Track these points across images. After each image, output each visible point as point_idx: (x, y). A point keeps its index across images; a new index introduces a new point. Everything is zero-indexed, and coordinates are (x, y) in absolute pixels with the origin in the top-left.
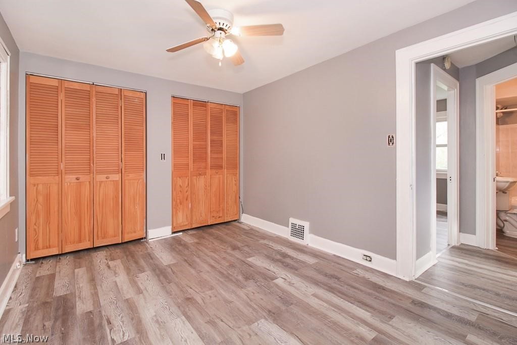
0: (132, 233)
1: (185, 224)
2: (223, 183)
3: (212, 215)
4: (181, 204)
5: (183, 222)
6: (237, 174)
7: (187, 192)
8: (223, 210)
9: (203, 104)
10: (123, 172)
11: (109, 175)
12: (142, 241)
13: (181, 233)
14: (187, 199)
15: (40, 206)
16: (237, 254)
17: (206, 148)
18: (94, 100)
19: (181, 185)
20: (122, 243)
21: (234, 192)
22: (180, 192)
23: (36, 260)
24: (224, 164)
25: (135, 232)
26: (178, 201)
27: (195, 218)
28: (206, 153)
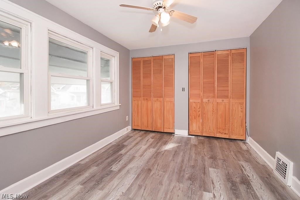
0: (168, 129)
1: (198, 131)
2: (229, 109)
3: (219, 131)
4: (195, 119)
5: (196, 130)
6: (243, 103)
7: (199, 111)
8: (229, 129)
9: (212, 53)
10: (164, 97)
11: (158, 98)
12: (173, 134)
13: (194, 137)
14: (199, 116)
15: (136, 109)
16: (208, 162)
17: (214, 83)
18: (152, 63)
19: (195, 107)
20: (163, 132)
21: (240, 117)
22: (194, 112)
23: (135, 130)
24: (230, 95)
25: (169, 129)
26: (193, 117)
27: (205, 130)
28: (214, 87)
